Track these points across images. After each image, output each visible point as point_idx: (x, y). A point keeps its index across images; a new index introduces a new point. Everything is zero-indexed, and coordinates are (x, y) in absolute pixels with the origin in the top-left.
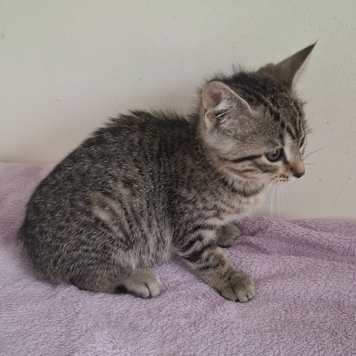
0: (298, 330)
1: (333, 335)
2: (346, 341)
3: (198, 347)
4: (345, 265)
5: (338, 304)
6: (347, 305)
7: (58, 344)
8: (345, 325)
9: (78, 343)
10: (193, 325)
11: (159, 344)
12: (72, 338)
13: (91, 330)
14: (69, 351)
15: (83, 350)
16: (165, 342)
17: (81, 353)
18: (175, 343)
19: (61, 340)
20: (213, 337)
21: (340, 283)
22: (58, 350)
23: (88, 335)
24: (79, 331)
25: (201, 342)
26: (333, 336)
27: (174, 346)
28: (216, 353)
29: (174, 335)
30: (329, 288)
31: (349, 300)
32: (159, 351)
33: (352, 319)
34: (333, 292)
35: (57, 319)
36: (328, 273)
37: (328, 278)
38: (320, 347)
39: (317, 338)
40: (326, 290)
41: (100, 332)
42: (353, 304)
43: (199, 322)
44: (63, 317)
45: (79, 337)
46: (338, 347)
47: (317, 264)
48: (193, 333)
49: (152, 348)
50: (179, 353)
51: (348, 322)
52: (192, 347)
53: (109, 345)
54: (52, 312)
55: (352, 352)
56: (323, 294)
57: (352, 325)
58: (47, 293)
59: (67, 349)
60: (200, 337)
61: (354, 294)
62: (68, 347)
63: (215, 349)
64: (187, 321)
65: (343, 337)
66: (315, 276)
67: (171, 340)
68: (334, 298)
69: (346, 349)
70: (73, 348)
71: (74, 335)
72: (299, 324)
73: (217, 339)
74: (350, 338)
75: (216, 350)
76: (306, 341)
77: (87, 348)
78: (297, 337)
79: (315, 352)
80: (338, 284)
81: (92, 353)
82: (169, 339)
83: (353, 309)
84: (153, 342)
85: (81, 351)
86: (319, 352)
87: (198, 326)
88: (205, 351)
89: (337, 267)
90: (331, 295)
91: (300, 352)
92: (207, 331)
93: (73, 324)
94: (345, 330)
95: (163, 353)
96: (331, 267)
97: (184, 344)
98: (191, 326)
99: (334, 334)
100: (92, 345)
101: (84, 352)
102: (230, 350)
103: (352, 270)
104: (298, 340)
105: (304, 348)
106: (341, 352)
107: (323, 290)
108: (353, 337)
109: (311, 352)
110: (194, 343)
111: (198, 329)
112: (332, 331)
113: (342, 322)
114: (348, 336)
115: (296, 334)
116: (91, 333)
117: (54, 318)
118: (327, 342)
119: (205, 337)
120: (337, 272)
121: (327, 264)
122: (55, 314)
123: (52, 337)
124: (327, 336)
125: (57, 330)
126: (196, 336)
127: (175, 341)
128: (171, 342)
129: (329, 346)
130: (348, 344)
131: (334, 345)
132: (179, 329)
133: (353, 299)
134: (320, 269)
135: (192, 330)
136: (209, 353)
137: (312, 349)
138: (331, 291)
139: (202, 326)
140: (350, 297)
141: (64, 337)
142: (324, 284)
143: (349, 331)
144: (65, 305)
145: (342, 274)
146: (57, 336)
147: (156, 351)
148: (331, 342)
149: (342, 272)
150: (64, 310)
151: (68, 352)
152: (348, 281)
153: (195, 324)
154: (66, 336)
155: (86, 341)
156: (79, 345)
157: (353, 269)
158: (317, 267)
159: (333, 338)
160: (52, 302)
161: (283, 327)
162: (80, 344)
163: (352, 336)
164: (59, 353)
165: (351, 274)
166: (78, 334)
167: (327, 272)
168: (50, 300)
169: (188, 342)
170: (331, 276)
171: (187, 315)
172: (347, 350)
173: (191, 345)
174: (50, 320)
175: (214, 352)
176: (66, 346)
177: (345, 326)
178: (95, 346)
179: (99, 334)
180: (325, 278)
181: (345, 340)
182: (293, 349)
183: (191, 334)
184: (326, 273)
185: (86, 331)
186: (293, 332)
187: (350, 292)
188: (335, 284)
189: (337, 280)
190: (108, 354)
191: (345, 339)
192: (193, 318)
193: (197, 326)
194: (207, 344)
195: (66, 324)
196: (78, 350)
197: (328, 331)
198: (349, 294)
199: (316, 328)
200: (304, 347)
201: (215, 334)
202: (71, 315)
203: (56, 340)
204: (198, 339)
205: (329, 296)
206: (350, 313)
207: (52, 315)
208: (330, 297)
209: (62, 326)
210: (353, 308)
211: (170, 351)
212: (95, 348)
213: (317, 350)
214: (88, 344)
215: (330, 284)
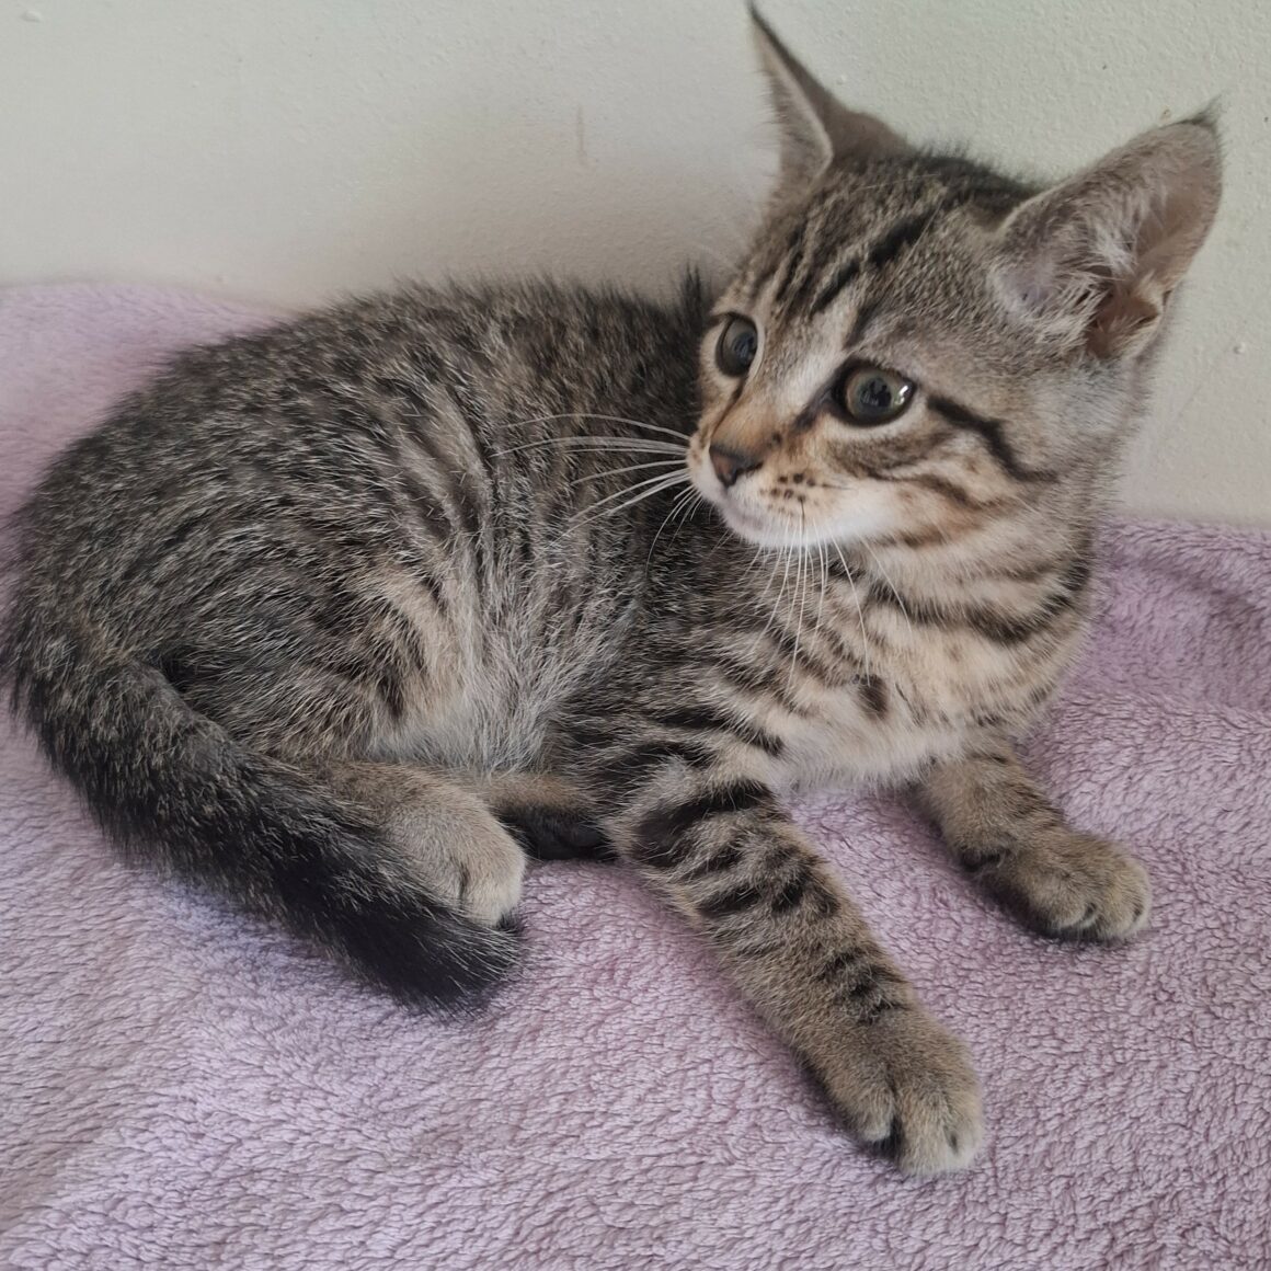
0: (1020, 986)
1: (1159, 1004)
2: (1211, 1028)
3: (624, 1079)
4: (1205, 709)
5: (1177, 860)
6: (1209, 865)
7: (41, 1084)
8: (1206, 956)
9: (121, 1082)
10: (605, 976)
11: (462, 1058)
12: (98, 1059)
13: (176, 1018)
14: (84, 1118)
15: (139, 1116)
16: (488, 1049)
17: (129, 1133)
18: (529, 1053)
19: (55, 1065)
20: (684, 1030)
21: (1184, 780)
22: (38, 1115)
23: (164, 1042)
24: (126, 1025)
25: (637, 1052)
26: (1158, 1010)
27: (527, 1068)
28: (696, 1106)
29: (528, 1017)
30: (1140, 797)
31: (1216, 843)
32: (463, 1086)
33: (1232, 930)
34: (1157, 812)
35: (46, 969)
36: (1139, 741)
37: (1138, 761)
38: (1109, 1060)
39: (1093, 1020)
40: (1130, 806)
41: (211, 1030)
42: (1232, 862)
43: (627, 965)
44: (67, 961)
45: (123, 1053)
46: (1179, 1059)
47: (1091, 708)
48: (607, 1014)
49: (431, 1077)
50: (546, 1100)
51: (1215, 942)
52: (598, 1077)
53: (249, 1086)
54: (24, 934)
55: (1234, 1079)
56: (1121, 822)
57: (1231, 957)
58: (18, 845)
59: (75, 1109)
60: (632, 1031)
61: (1237, 823)
62: (80, 1100)
63: (690, 1085)
64: (582, 959)
65: (1198, 1011)
66: (1086, 753)
67: (512, 1038)
68: (1161, 837)
69: (1210, 1064)
70: (97, 1105)
71: (104, 1046)
72: (1023, 960)
73: (702, 1041)
74: (1226, 1016)
75: (694, 1089)
76: (1053, 1034)
77: (155, 1106)
78: (1017, 1021)
79: (1086, 1086)
80: (1177, 783)
81: (177, 1126)
82: (506, 1031)
83: (1234, 882)
84: (439, 1047)
85: (130, 1123)
86: (1104, 1085)
87: (624, 984)
88: (649, 1097)
89: (1172, 718)
90: (1149, 826)
91: (1025, 1089)
92: (661, 1007)
93: (104, 991)
94: (1204, 980)
95: (477, 1096)
96: (1147, 716)
97: (569, 1059)
98: (595, 981)
99: (1163, 997)
100: (175, 1091)
101: (141, 1125)
102: (754, 1090)
103: (1233, 730)
104: (1017, 1037)
105: (1042, 1071)
106: (1192, 1078)
107: (1118, 807)
108: (1237, 1010)
109: (1071, 1086)
110: (605, 1058)
111: (624, 994)
112: (1154, 985)
113: (1194, 946)
114: (1218, 1011)
115: (1013, 1007)
116: (175, 1034)
117: (31, 963)
118: (1136, 1038)
119: (654, 1030)
120: (1173, 736)
121: (1131, 707)
122: (39, 945)
123: (18, 1050)
124: (1135, 1011)
125: (40, 1018)
126: (617, 1027)
127: (529, 1045)
128: (515, 1047)
129: (1142, 1056)
130: (1220, 1045)
131: (1165, 1049)
132: (547, 991)
133: (1235, 839)
134: (1105, 724)
135: (599, 1000)
136: (669, 1105)
137: (1075, 1073)
138: (1149, 810)
139: (641, 983)
140: (1220, 833)
141: (67, 1053)
142: (1122, 784)
143: (1218, 987)
144: (81, 904)
145: (1192, 744)
146: (39, 1047)
147: (452, 1089)
148: (1150, 1037)
149: (1195, 738)
150: (75, 928)
151: (77, 1128)
152: (1215, 770)
153: (612, 971)
154: (75, 1047)
155: (153, 1074)
156: (124, 1091)
157: (1236, 727)
158: (1092, 719)
159: (1161, 1017)
160: (33, 891)
161: (961, 973)
162: (125, 1086)
163: (1234, 1007)
164: (42, 1130)
165: (1228, 747)
166: (123, 1037)
167: (1133, 737)
168: (26, 878)
169: (584, 1052)
170: (1151, 750)
171: (580, 933)
172: (1216, 1070)
173: (595, 1069)
174: (16, 974)
175: (689, 1102)
176: (72, 1098)
177: (1205, 961)
178: (190, 1095)
179: (207, 1037)
180: (1127, 759)
181: (1206, 1024)
182: (999, 1084)
183: (595, 1017)
184: (1128, 742)
185: (156, 1022)
186: (1002, 997)
187: (1220, 814)
188: (1167, 781)
189: (1172, 767)
190: (248, 1122)
191: (1206, 1021)
192: (605, 947)
193: (619, 980)
194: (660, 1061)
195: (77, 992)
196: (117, 1117)
197: (1138, 986)
198: (1219, 821)
199: (1089, 973)
200: (1041, 1065)
201: (692, 1019)
202: (99, 948)
203: (33, 1067)
204: (626, 1040)
205: (1141, 830)
206: (1226, 902)
207: (27, 950)
208: (1146, 833)
209: (62, 1001)
210: (1234, 877)
211: (508, 1089)
212: (191, 1100)
213: (1096, 1074)
214: (161, 1086)
215: (1145, 783)
